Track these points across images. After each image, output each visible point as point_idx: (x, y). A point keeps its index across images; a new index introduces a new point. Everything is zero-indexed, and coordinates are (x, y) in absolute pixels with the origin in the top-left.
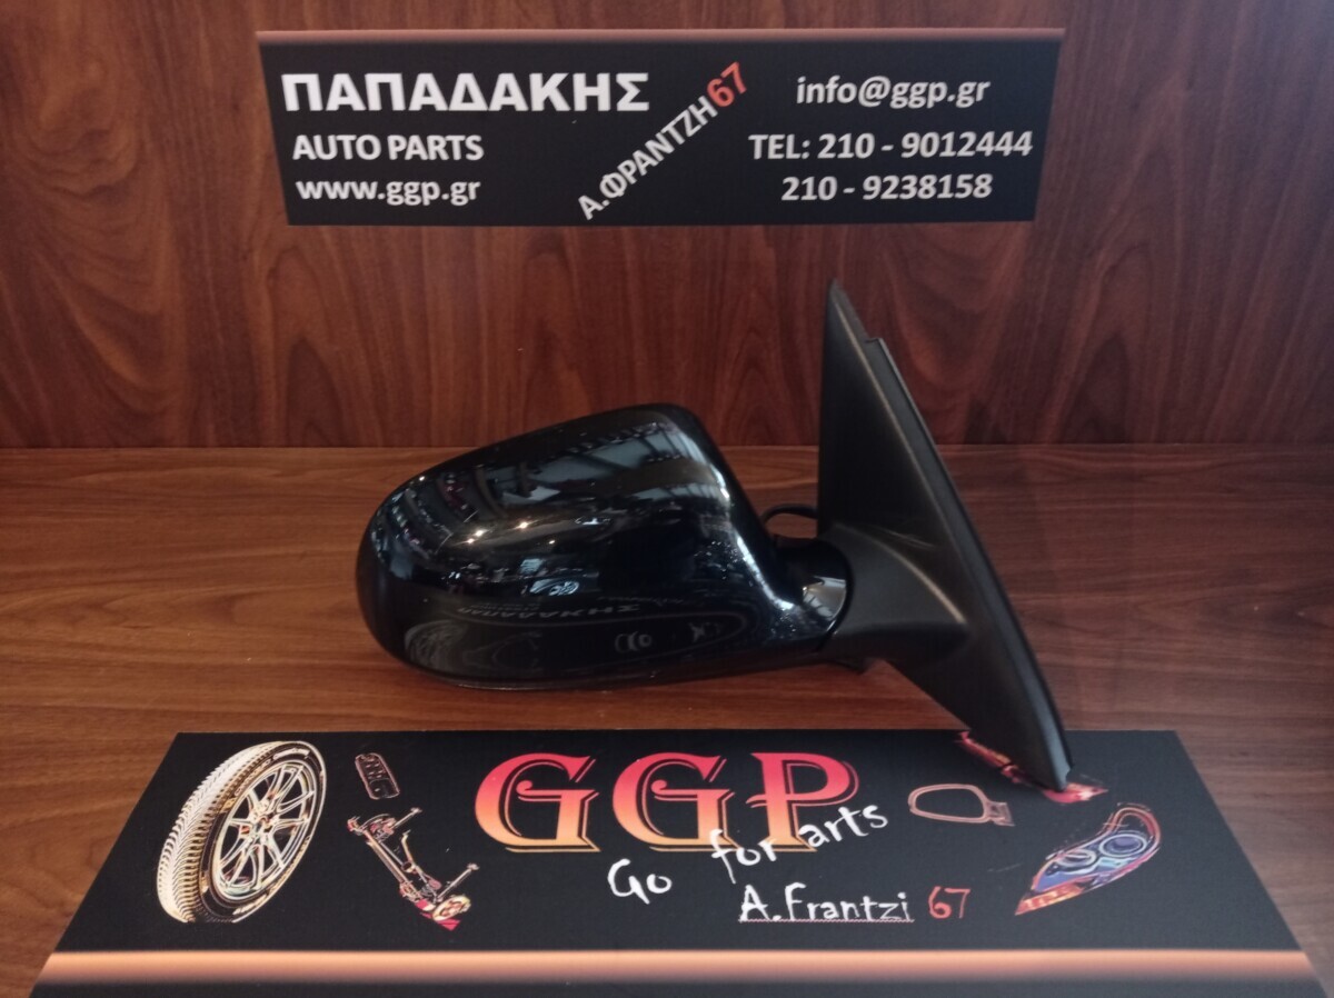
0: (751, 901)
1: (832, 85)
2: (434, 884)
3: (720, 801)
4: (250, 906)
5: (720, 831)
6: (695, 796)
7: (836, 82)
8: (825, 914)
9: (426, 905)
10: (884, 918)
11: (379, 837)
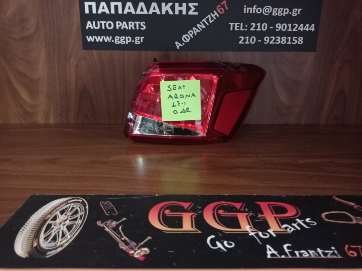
0: (270, 250)
1: (254, 8)
2: (133, 244)
3: (247, 216)
4: (54, 251)
5: (250, 226)
6: (236, 215)
7: (256, 7)
8: (303, 255)
9: (130, 251)
10: (329, 256)
11: (109, 227)
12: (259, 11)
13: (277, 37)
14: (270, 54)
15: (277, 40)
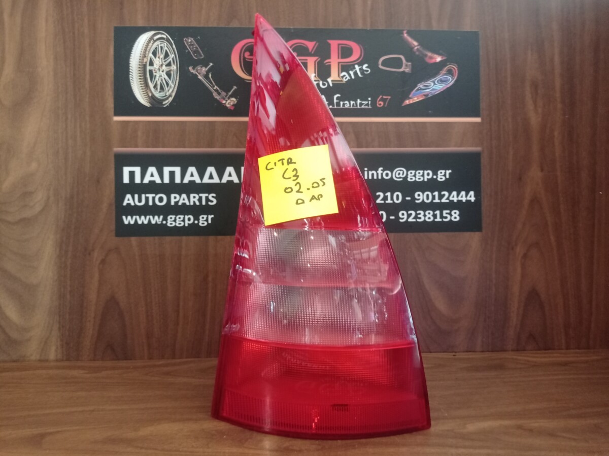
12: (387, 175)
13: (418, 212)
14: (409, 237)
15: (419, 216)
